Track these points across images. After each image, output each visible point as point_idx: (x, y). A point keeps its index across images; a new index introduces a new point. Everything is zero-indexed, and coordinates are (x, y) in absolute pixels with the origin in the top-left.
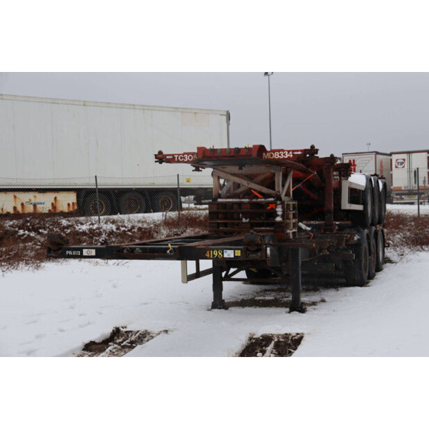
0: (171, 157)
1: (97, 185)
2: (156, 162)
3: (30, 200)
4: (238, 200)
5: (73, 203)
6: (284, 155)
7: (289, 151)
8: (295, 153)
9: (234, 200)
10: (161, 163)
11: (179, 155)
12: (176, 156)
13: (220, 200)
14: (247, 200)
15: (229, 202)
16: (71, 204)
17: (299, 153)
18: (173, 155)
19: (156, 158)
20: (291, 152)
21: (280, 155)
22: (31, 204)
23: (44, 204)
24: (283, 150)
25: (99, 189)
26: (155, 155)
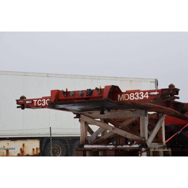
0: (30, 102)
1: (51, 135)
2: (18, 107)
3: (4, 147)
4: (103, 146)
5: (37, 149)
6: (140, 96)
7: (145, 92)
8: (152, 93)
9: (100, 146)
10: (23, 108)
11: (38, 99)
12: (35, 101)
13: (86, 146)
14: (112, 146)
15: (94, 148)
16: (35, 149)
17: (156, 93)
18: (32, 100)
19: (17, 104)
20: (147, 93)
21: (135, 96)
22: (5, 149)
23: (14, 149)
24: (139, 91)
25: (53, 137)
26: (17, 101)
